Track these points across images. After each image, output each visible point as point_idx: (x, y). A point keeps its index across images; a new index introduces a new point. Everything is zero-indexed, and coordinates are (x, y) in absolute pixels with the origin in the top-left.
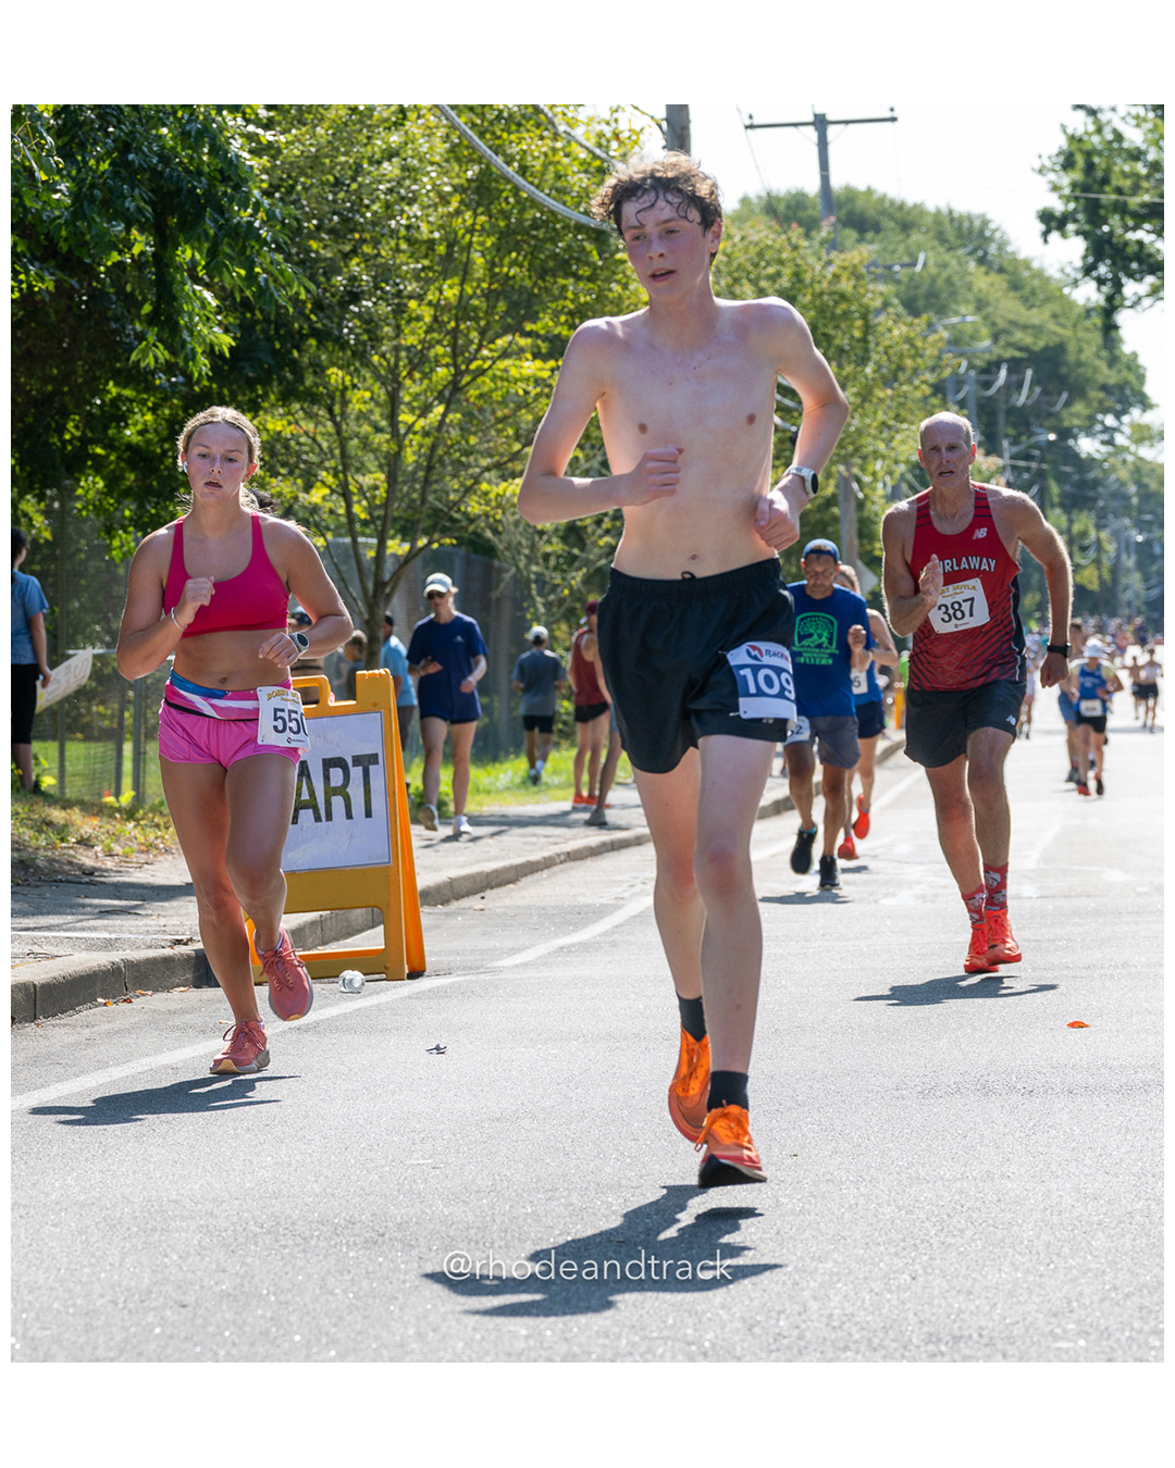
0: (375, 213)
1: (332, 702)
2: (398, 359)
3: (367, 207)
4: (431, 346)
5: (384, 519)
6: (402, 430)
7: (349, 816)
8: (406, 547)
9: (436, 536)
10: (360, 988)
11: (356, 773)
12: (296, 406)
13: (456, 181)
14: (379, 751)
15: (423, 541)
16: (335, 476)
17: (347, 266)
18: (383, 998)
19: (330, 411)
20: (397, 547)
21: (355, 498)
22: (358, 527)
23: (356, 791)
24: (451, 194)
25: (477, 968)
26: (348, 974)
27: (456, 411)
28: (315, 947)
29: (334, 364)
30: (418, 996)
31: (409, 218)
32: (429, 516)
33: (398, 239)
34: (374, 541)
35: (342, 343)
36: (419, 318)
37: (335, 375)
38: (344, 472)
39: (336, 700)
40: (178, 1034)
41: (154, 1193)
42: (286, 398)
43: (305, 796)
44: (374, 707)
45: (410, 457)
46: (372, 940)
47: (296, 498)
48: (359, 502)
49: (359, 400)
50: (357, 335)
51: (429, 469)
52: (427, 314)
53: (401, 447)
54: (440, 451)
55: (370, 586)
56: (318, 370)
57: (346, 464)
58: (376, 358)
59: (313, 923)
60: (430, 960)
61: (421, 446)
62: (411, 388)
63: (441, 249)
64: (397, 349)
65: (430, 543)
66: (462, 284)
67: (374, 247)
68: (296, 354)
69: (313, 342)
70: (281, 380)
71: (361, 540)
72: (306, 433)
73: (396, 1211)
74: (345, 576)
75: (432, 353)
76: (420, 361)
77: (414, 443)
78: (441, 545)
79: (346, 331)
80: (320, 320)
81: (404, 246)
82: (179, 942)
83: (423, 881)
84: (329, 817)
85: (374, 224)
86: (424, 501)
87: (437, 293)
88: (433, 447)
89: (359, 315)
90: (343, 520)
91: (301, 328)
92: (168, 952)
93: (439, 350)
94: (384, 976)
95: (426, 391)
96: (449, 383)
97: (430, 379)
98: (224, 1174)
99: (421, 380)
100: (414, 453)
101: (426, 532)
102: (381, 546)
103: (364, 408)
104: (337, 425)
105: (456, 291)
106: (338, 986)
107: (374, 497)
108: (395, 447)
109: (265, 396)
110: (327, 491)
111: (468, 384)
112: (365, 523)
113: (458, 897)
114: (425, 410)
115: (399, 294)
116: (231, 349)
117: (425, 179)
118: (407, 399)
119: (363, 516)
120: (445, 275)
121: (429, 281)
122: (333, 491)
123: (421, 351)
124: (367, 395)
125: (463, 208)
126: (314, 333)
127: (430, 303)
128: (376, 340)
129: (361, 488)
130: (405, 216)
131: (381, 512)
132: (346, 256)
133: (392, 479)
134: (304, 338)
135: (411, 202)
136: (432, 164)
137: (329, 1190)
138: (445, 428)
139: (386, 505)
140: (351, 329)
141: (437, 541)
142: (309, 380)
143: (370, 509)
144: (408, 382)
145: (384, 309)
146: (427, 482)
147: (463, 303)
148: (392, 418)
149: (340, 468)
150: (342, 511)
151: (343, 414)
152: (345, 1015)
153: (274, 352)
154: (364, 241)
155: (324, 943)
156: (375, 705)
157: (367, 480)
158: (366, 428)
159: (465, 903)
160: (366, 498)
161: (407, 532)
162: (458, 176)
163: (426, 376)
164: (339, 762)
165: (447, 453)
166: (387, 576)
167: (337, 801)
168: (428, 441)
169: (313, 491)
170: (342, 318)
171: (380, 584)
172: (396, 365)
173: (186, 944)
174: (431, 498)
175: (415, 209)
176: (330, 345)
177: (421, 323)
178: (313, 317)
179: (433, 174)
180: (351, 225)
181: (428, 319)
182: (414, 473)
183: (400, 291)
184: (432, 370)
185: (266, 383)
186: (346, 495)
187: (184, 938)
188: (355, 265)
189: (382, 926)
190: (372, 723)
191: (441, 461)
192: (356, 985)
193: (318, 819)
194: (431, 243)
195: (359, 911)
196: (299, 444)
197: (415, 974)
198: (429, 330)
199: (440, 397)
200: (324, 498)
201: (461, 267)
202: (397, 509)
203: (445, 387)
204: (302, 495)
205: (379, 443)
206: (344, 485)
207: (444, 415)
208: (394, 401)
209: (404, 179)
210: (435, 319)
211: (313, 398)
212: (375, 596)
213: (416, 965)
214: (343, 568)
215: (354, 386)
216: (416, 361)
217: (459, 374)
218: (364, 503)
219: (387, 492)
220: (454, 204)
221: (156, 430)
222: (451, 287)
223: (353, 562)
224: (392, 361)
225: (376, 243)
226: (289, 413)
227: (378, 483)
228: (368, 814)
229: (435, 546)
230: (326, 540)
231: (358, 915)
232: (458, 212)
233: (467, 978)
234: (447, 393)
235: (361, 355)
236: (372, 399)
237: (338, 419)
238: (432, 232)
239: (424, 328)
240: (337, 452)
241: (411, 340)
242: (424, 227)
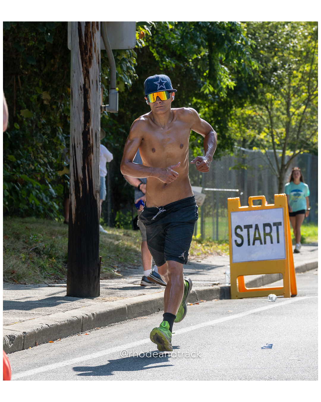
0: (282, 42)
1: (266, 204)
2: (290, 90)
3: (280, 40)
4: (301, 86)
5: (285, 144)
6: (291, 114)
7: (272, 242)
8: (292, 153)
9: (302, 149)
10: (275, 300)
11: (274, 228)
12: (256, 106)
13: (309, 31)
14: (282, 221)
15: (297, 151)
16: (269, 129)
17: (273, 59)
18: (282, 304)
19: (267, 107)
20: (289, 153)
21: (275, 137)
22: (276, 147)
23: (274, 234)
24: (308, 36)
25: (314, 294)
26: (271, 295)
27: (309, 108)
28: (260, 286)
29: (268, 92)
30: (294, 303)
31: (294, 44)
32: (300, 143)
33: (290, 50)
34: (281, 151)
35: (271, 85)
36: (297, 77)
37: (269, 96)
38: (272, 128)
39: (268, 204)
40: (214, 315)
41: (205, 368)
42: (252, 102)
43: (257, 236)
44: (280, 206)
45: (293, 123)
46: (279, 284)
47: (255, 137)
48: (276, 138)
49: (277, 104)
50: (276, 83)
51: (300, 127)
52: (300, 75)
53: (290, 120)
54: (304, 121)
55: (280, 166)
56: (263, 94)
57: (272, 125)
58: (282, 90)
59: (260, 278)
60: (299, 291)
61: (297, 119)
62: (294, 100)
63: (305, 54)
64: (289, 87)
65: (300, 152)
66: (311, 65)
67: (282, 53)
68: (255, 88)
69: (261, 84)
70: (251, 97)
71: (277, 151)
72: (259, 115)
73: (285, 375)
74: (272, 162)
75: (301, 88)
76: (297, 91)
77: (295, 118)
78: (304, 153)
79: (272, 81)
80: (264, 77)
81: (292, 52)
82: (215, 284)
83: (297, 264)
84: (265, 243)
85: (282, 45)
86: (298, 137)
87: (303, 69)
88: (301, 120)
89: (277, 76)
90: (271, 144)
91: (257, 80)
92: (211, 288)
93: (304, 87)
94: (283, 296)
95: (299, 101)
96: (307, 98)
97: (300, 97)
98: (229, 362)
99: (297, 97)
100: (295, 122)
101: (299, 148)
102: (284, 153)
103: (278, 107)
104: (269, 112)
105: (309, 68)
106: (267, 299)
107: (281, 136)
108: (288, 120)
109: (245, 102)
110: (265, 134)
111: (313, 99)
112: (278, 145)
113: (308, 270)
114: (299, 107)
115: (290, 69)
116: (234, 87)
117: (299, 31)
118: (293, 104)
119: (278, 143)
120: (306, 63)
121: (300, 64)
122: (268, 134)
123: (297, 88)
124: (279, 102)
125: (312, 40)
126: (262, 81)
127: (300, 72)
128: (282, 84)
129: (277, 133)
130: (292, 43)
131: (284, 142)
132: (273, 57)
133: (287, 131)
134: (258, 83)
135: (294, 38)
136: (301, 25)
137: (263, 367)
138: (305, 114)
139: (285, 139)
140: (274, 80)
141: (303, 151)
142: (260, 97)
143: (280, 140)
144: (293, 98)
145: (285, 73)
146: (299, 132)
147: (312, 72)
148: (288, 110)
149: (270, 126)
150: (271, 141)
151: (272, 109)
152: (270, 309)
153: (248, 88)
154: (278, 51)
155: (263, 285)
156: (281, 206)
157: (279, 131)
158: (279, 113)
159: (310, 272)
160: (279, 137)
161: (292, 148)
162: (310, 30)
163: (299, 96)
164: (269, 225)
165: (306, 122)
166: (286, 163)
167: (268, 238)
168: (300, 118)
169: (261, 134)
170: (271, 77)
171: (283, 166)
172: (289, 92)
173: (217, 285)
174: (300, 137)
175: (296, 41)
176: (267, 86)
177: (297, 79)
178: (262, 77)
179: (302, 29)
180: (274, 46)
181: (300, 77)
182: (295, 128)
183: (291, 68)
184: (301, 94)
185: (246, 98)
186: (272, 136)
187: (216, 283)
188: (275, 59)
189: (282, 281)
190: (280, 212)
191: (304, 124)
192: (274, 299)
193: (261, 243)
194: (301, 52)
195: (275, 274)
196: (257, 118)
197: (294, 295)
198: (300, 81)
199: (304, 103)
200: (265, 137)
201: (311, 60)
202: (289, 140)
203: (305, 100)
204: (257, 136)
205: (283, 119)
206: (272, 132)
207: (305, 109)
208: (288, 104)
209: (292, 30)
210: (302, 77)
211: (261, 103)
212: (282, 169)
213: (294, 292)
214: (271, 160)
215: (275, 99)
216: (296, 91)
217: (310, 95)
218: (278, 138)
219: (286, 134)
220: (309, 39)
221: (209, 114)
222: (308, 66)
223: (274, 158)
224: (288, 91)
225: (282, 51)
226: (253, 108)
227: (283, 132)
228: (278, 242)
229: (302, 153)
230: (265, 151)
231: (275, 276)
232: (310, 42)
233: (311, 297)
234: (306, 102)
235: (277, 89)
236: (281, 103)
237: (270, 110)
238: (301, 48)
239: (299, 80)
240: (269, 121)
241: (294, 84)
242: (299, 47)
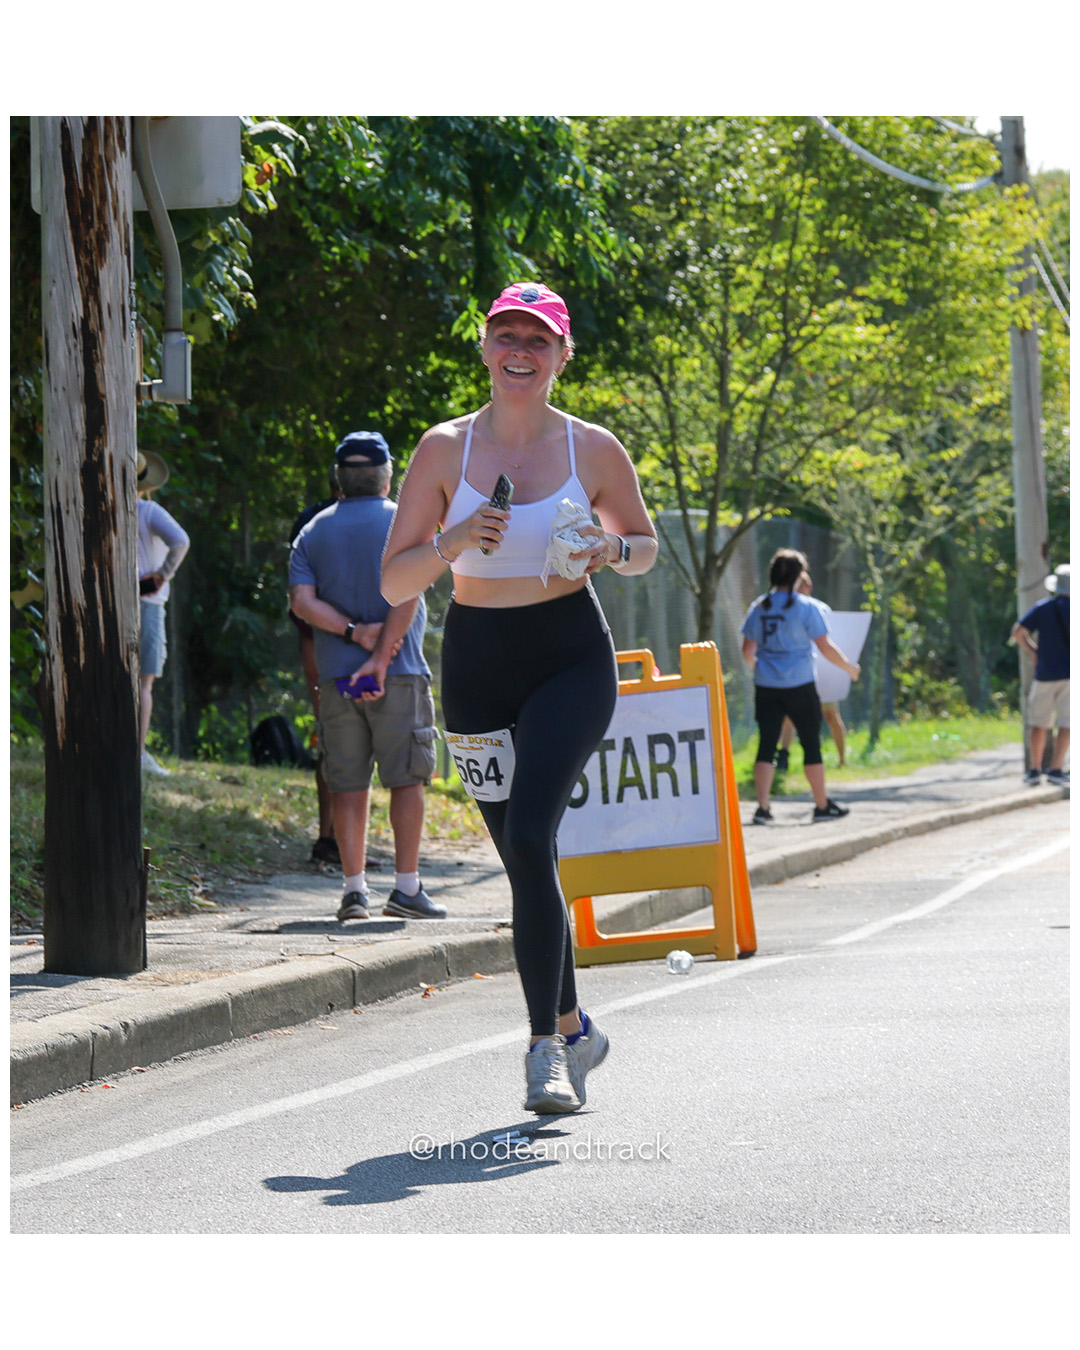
0: (700, 178)
1: (656, 676)
2: (726, 326)
3: (692, 171)
4: (761, 312)
5: (714, 489)
6: (733, 397)
7: (676, 793)
8: (738, 518)
9: (769, 506)
11: (682, 749)
12: (625, 375)
13: (783, 143)
14: (705, 726)
15: (754, 513)
16: (664, 446)
17: (673, 231)
18: (710, 979)
19: (658, 380)
20: (728, 518)
21: (684, 470)
22: (690, 499)
23: (682, 767)
24: (778, 156)
25: (810, 947)
26: (676, 955)
27: (787, 379)
28: (643, 928)
29: (661, 333)
30: (747, 976)
31: (735, 181)
32: (761, 486)
33: (724, 203)
34: (704, 513)
35: (668, 309)
36: (747, 283)
37: (663, 343)
38: (673, 442)
39: (661, 674)
42: (611, 367)
43: (630, 773)
44: (700, 681)
45: (741, 427)
46: (702, 921)
48: (689, 473)
49: (688, 368)
50: (684, 301)
51: (761, 438)
52: (756, 279)
53: (732, 417)
54: (771, 420)
55: (702, 557)
56: (645, 339)
57: (675, 434)
58: (704, 326)
59: (642, 904)
60: (761, 939)
61: (752, 414)
62: (739, 358)
63: (770, 213)
64: (724, 317)
65: (763, 513)
66: (791, 248)
67: (702, 212)
68: (621, 321)
69: (638, 309)
70: (607, 349)
71: (691, 512)
72: (634, 404)
73: (716, 1194)
74: (676, 548)
75: (761, 320)
76: (748, 326)
77: (746, 411)
78: (774, 516)
79: (672, 297)
80: (646, 287)
81: (731, 209)
82: (504, 926)
83: (753, 860)
84: (655, 795)
85: (699, 188)
86: (755, 471)
87: (766, 259)
88: (764, 416)
89: (686, 281)
90: (674, 492)
91: (627, 295)
92: (491, 935)
93: (769, 316)
94: (714, 957)
95: (756, 359)
96: (780, 349)
97: (760, 347)
99: (750, 347)
100: (745, 422)
101: (760, 503)
102: (712, 518)
103: (692, 377)
104: (665, 396)
105: (785, 256)
106: (665, 967)
107: (704, 468)
108: (724, 417)
109: (591, 366)
110: (656, 463)
111: (800, 350)
112: (696, 495)
113: (792, 875)
114: (756, 378)
115: (726, 259)
117: (751, 141)
118: (737, 366)
119: (694, 487)
120: (775, 238)
121: (757, 245)
122: (662, 463)
123: (750, 318)
124: (696, 363)
125: (791, 170)
127: (758, 269)
128: (703, 307)
129: (690, 459)
130: (730, 179)
131: (712, 483)
132: (672, 223)
133: (722, 449)
134: (630, 305)
135: (736, 165)
136: (758, 125)
138: (776, 396)
139: (715, 477)
140: (676, 294)
141: (770, 511)
142: (635, 350)
143: (701, 479)
144: (737, 349)
146: (758, 452)
147: (793, 268)
148: (722, 385)
149: (669, 437)
150: (672, 483)
151: (672, 385)
152: (671, 997)
153: (599, 321)
154: (689, 205)
155: (654, 924)
156: (701, 679)
157: (696, 451)
158: (695, 397)
159: (798, 881)
160: (696, 469)
161: (741, 506)
162: (785, 137)
163: (756, 343)
164: (665, 739)
165: (779, 421)
166: (719, 547)
167: (664, 779)
168: (761, 408)
169: (643, 463)
170: (668, 285)
171: (711, 558)
172: (725, 332)
174: (763, 468)
175: (740, 173)
176: (657, 313)
177: (749, 289)
178: (640, 286)
179: (759, 137)
180: (675, 189)
181: (756, 284)
182: (745, 442)
183: (727, 256)
184: (763, 337)
185: (596, 350)
186: (675, 466)
188: (681, 230)
189: (710, 909)
190: (699, 695)
191: (772, 429)
192: (685, 966)
193: (643, 796)
194: (760, 208)
195: (689, 890)
196: (629, 414)
197: (747, 954)
198: (758, 296)
199: (770, 363)
200: (655, 470)
201: (790, 231)
202: (728, 480)
203: (775, 354)
205: (710, 415)
206: (674, 456)
207: (775, 383)
208: (723, 367)
209: (729, 141)
210: (764, 284)
211: (640, 367)
212: (707, 569)
213: (747, 944)
214: (673, 542)
215: (683, 355)
216: (745, 327)
217: (789, 339)
218: (695, 474)
219: (718, 462)
220: (782, 167)
222: (780, 252)
223: (684, 536)
224: (721, 329)
225: (702, 207)
226: (616, 383)
227: (709, 454)
228: (695, 791)
229: (768, 517)
230: (656, 512)
231: (689, 894)
232: (785, 175)
233: (799, 957)
234: (778, 360)
235: (689, 320)
236: (702, 366)
237: (666, 388)
238: (759, 195)
239: (754, 294)
240: (666, 422)
241: (738, 306)
242: (751, 191)
